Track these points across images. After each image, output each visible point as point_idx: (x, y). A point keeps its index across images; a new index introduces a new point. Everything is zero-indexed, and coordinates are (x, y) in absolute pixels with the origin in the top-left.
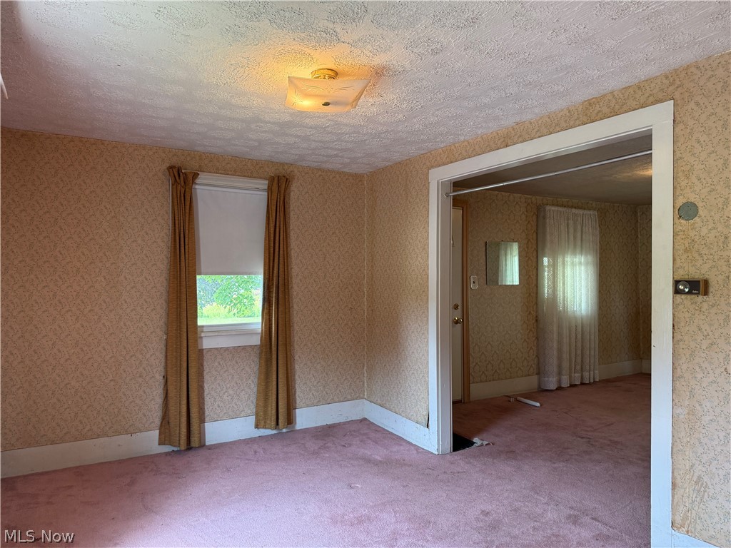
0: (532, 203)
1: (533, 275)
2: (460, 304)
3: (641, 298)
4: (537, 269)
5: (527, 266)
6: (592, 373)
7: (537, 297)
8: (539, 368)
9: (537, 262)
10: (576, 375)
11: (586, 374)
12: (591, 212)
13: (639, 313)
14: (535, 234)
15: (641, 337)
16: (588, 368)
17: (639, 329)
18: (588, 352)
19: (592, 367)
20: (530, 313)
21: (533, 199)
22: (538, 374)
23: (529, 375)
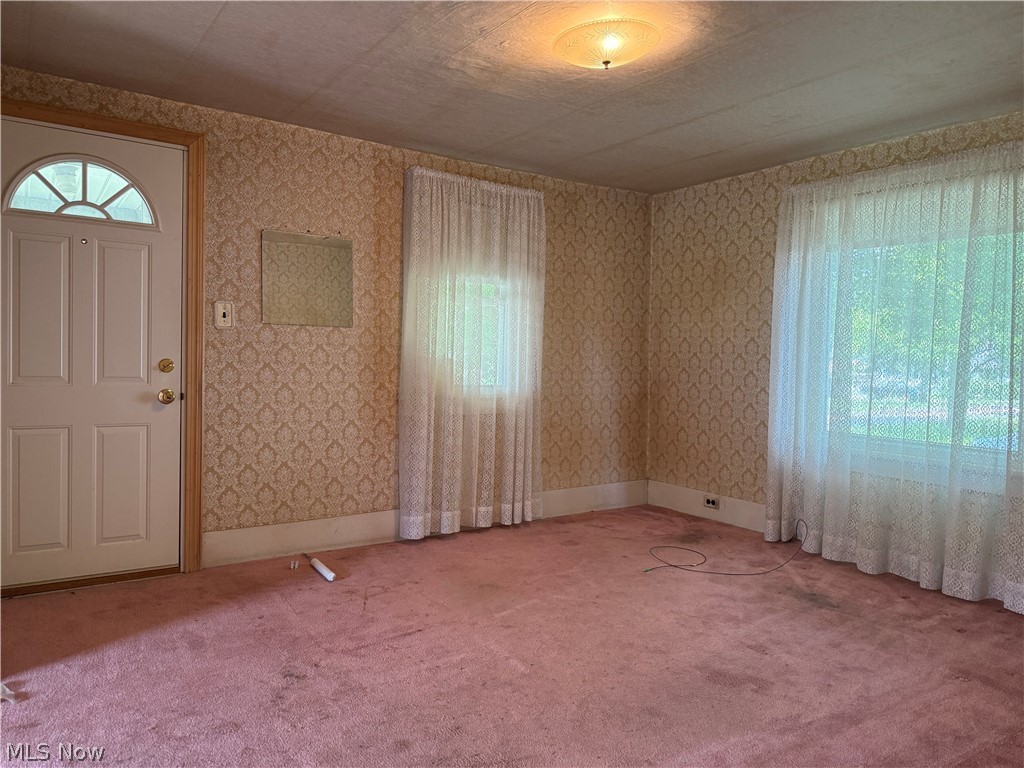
0: (391, 161)
1: (391, 309)
2: (176, 359)
3: (650, 368)
4: (401, 299)
5: (377, 290)
6: (518, 506)
7: (399, 356)
8: (398, 497)
9: (402, 283)
10: (482, 509)
11: (507, 507)
12: (529, 193)
13: (645, 395)
14: (398, 227)
15: (648, 439)
16: (509, 495)
17: (644, 425)
18: (510, 466)
19: (519, 495)
20: (381, 386)
21: (396, 154)
22: (397, 507)
23: (374, 510)
